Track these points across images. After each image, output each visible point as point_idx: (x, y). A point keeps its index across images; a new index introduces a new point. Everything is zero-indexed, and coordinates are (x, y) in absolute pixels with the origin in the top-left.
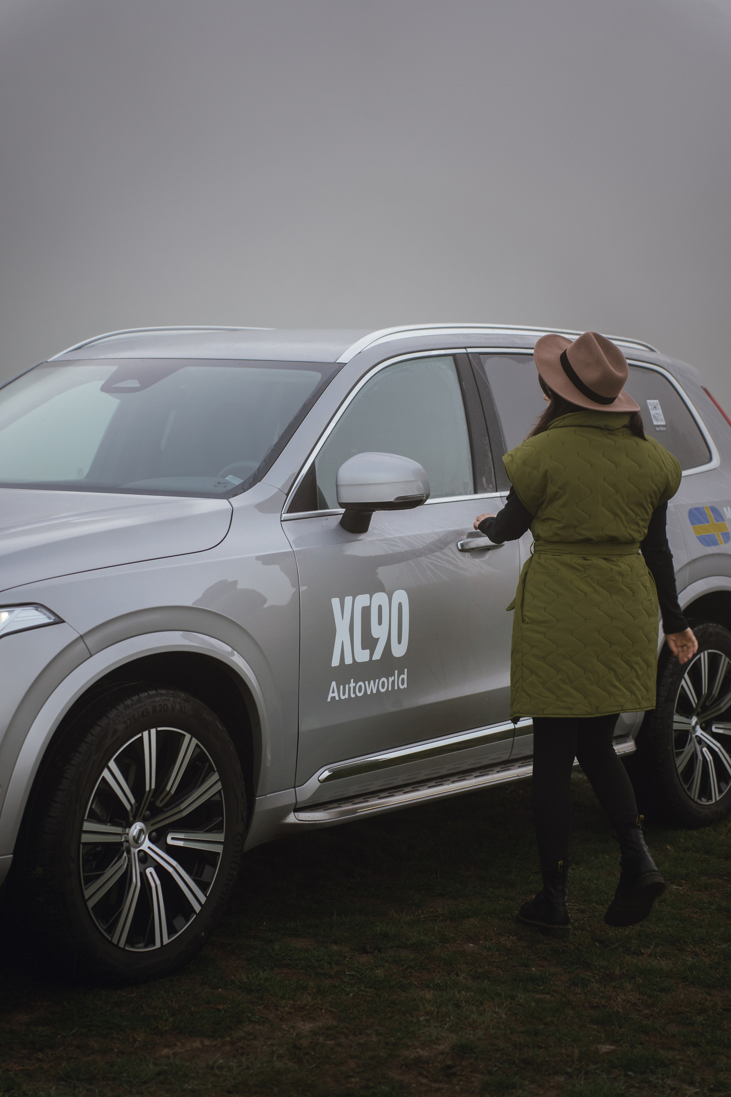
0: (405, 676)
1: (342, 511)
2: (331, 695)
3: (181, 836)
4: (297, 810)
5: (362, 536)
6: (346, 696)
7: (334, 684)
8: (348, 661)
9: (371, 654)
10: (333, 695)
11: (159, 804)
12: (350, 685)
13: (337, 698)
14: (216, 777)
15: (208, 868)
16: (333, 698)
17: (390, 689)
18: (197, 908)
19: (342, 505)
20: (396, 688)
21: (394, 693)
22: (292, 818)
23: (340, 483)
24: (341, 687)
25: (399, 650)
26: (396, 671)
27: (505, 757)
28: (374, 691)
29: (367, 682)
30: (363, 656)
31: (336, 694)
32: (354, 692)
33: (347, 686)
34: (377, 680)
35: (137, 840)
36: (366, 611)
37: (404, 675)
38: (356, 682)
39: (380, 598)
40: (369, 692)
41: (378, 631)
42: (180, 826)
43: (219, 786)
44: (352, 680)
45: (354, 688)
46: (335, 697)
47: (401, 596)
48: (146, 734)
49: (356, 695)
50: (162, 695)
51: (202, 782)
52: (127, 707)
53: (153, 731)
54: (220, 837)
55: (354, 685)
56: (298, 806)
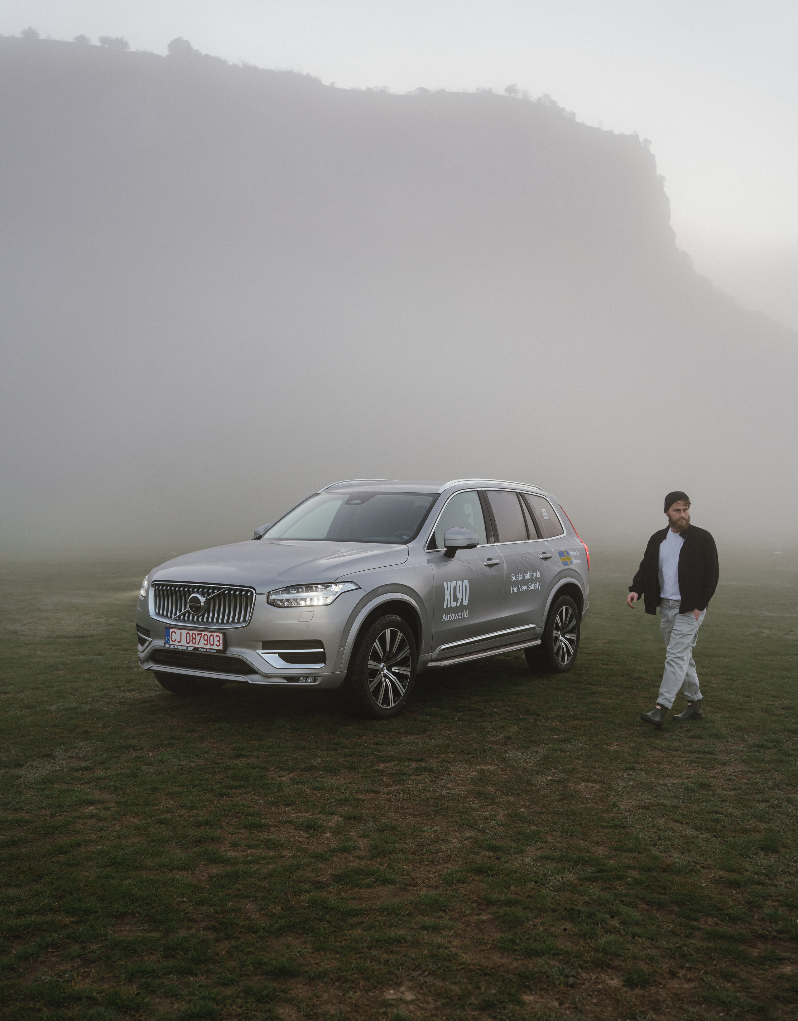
0: (467, 613)
1: (446, 549)
2: (443, 619)
3: (397, 668)
4: (431, 661)
5: (453, 559)
6: (448, 619)
7: (444, 615)
8: (449, 606)
9: (457, 604)
11: (390, 656)
14: (408, 647)
15: (405, 680)
18: (402, 694)
19: (446, 547)
21: (463, 619)
22: (430, 664)
23: (446, 539)
24: (447, 616)
25: (465, 603)
27: (498, 645)
28: (458, 618)
30: (454, 604)
31: (445, 619)
35: (382, 669)
36: (455, 587)
39: (460, 582)
40: (456, 618)
41: (459, 595)
42: (396, 665)
43: (409, 651)
47: (466, 582)
48: (387, 630)
49: (451, 619)
50: (392, 616)
51: (404, 649)
52: (381, 620)
53: (389, 629)
54: (409, 669)
56: (432, 660)
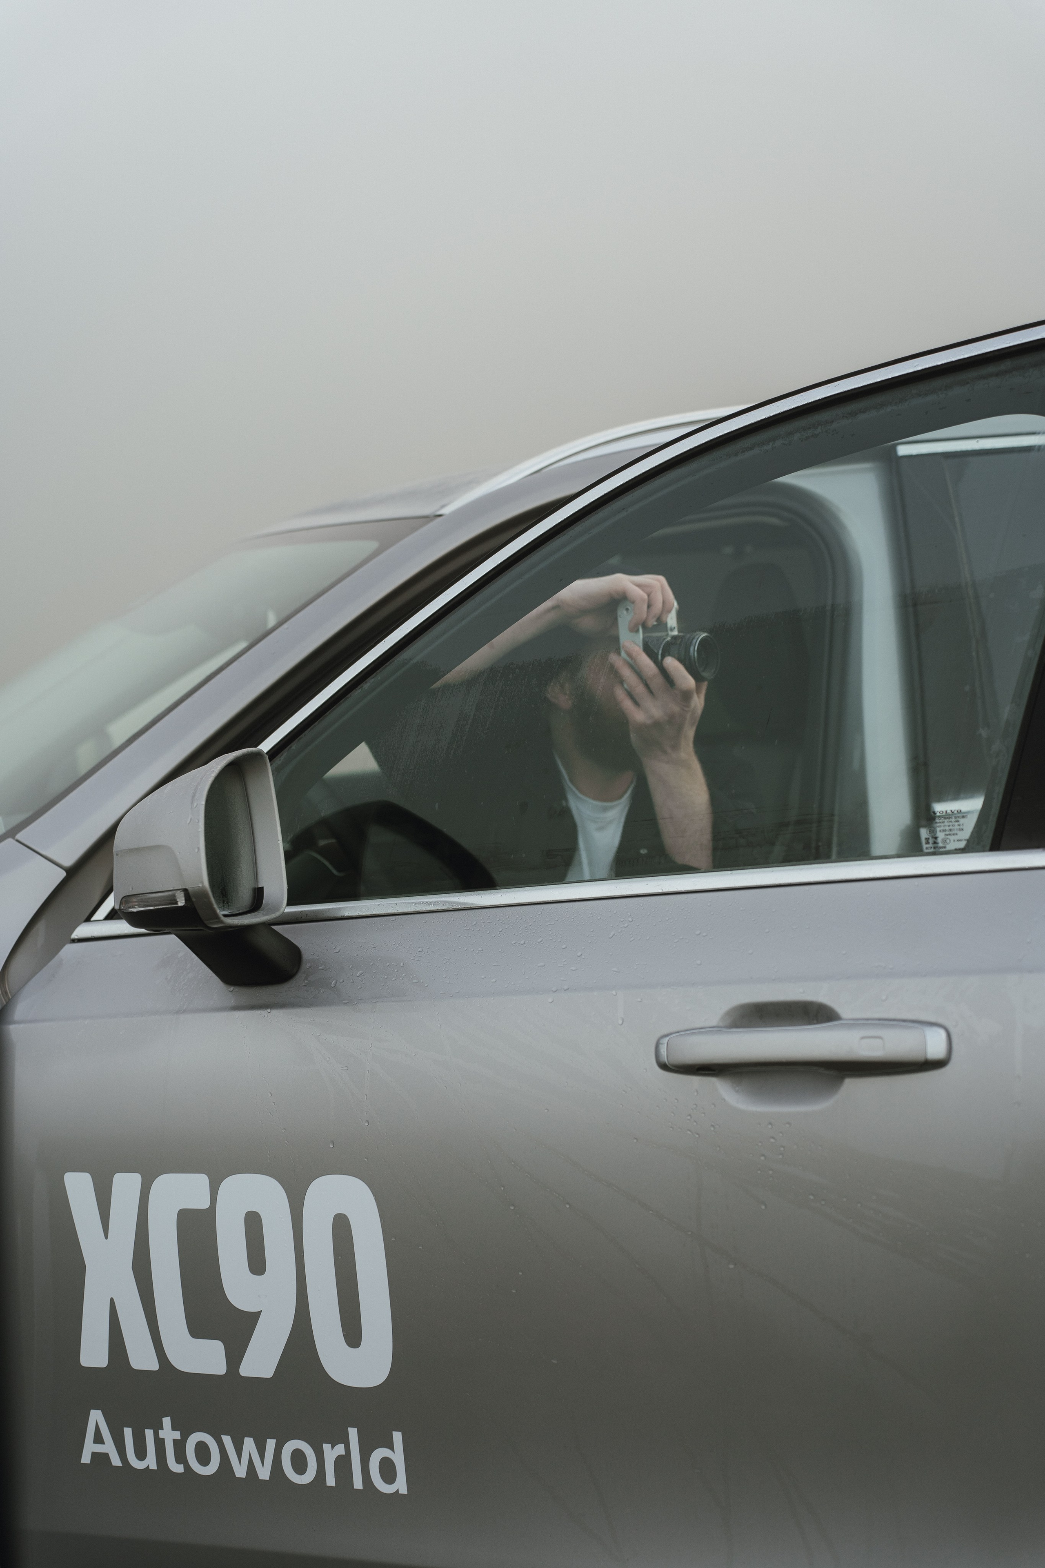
2: (89, 1448)
6: (151, 1461)
7: (96, 1417)
9: (235, 1356)
10: (99, 1448)
12: (162, 1434)
13: (116, 1461)
16: (100, 1459)
17: (331, 1481)
20: (358, 1484)
24: (128, 1432)
26: (353, 1433)
28: (264, 1473)
29: (227, 1440)
31: (109, 1447)
32: (181, 1457)
33: (149, 1434)
34: (271, 1444)
37: (392, 1448)
38: (185, 1428)
40: (240, 1471)
44: (167, 1421)
45: (180, 1447)
46: (106, 1456)
49: (187, 1467)
55: (177, 1435)
